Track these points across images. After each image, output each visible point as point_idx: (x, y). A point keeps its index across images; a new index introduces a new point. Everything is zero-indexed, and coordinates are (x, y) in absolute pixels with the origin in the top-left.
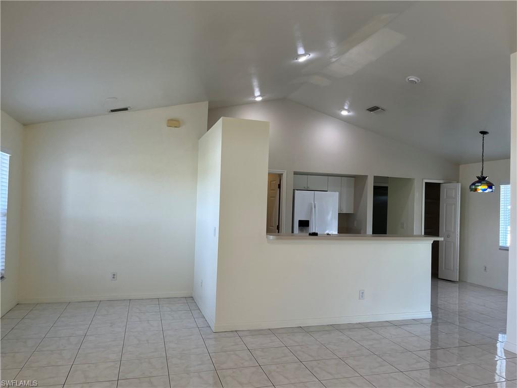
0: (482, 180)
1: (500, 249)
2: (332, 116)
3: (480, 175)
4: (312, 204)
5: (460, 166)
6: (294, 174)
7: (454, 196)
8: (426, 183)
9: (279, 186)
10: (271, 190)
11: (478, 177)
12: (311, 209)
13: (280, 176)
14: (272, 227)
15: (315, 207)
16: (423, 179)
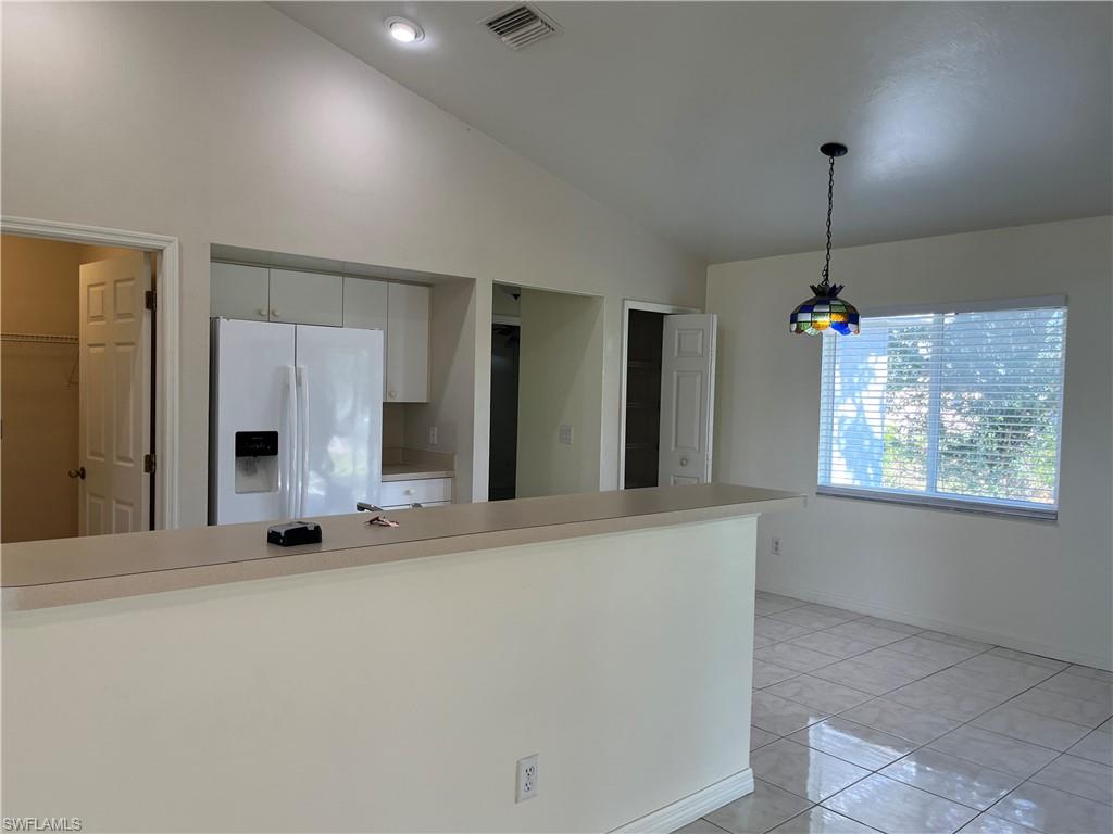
0: (825, 295)
1: (818, 494)
2: (353, 54)
3: (818, 281)
4: (286, 370)
5: (709, 268)
6: (214, 259)
7: (700, 351)
8: (631, 311)
9: (151, 300)
10: (122, 316)
11: (813, 287)
12: (283, 389)
13: (153, 257)
14: (129, 460)
15: (299, 383)
16: (624, 300)
